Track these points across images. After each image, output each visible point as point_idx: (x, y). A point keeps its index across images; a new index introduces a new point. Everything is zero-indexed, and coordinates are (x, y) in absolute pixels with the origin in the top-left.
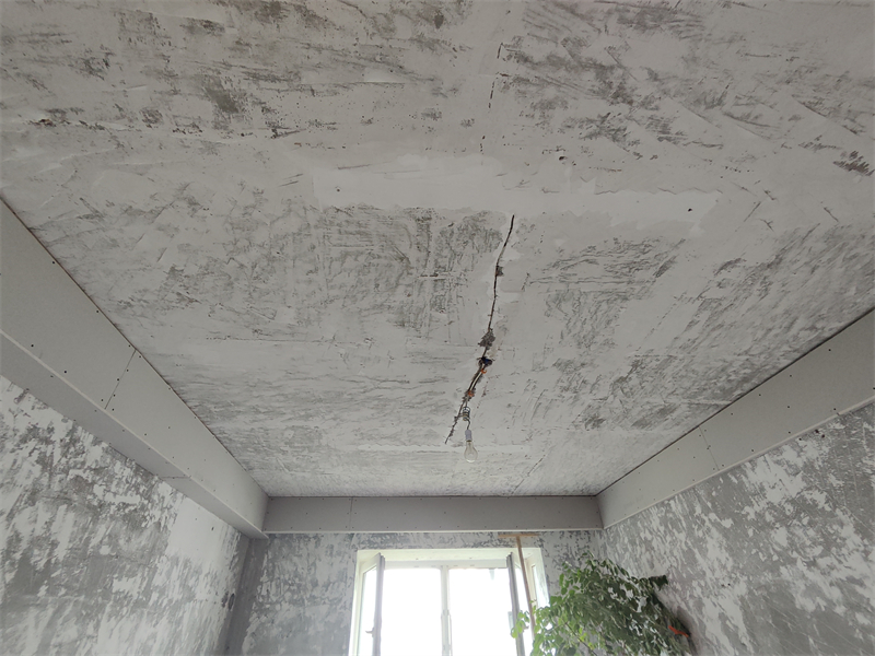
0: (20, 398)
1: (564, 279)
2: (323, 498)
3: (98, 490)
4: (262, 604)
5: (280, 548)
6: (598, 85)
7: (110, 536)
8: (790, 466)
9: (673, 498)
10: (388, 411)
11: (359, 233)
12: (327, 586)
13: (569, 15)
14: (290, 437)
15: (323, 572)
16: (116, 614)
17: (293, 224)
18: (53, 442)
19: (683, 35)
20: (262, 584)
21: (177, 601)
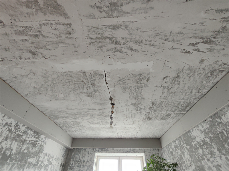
0: (4, 116)
1: (123, 84)
2: (86, 139)
3: (24, 137)
4: (71, 167)
5: (76, 152)
6: (111, 42)
7: (27, 148)
8: (201, 131)
9: (176, 140)
10: (94, 117)
11: (70, 77)
12: (87, 162)
13: (97, 29)
14: (73, 123)
15: (86, 159)
16: (29, 167)
17: (55, 76)
18: (12, 126)
19: (125, 29)
20: (71, 161)
21: (46, 165)
